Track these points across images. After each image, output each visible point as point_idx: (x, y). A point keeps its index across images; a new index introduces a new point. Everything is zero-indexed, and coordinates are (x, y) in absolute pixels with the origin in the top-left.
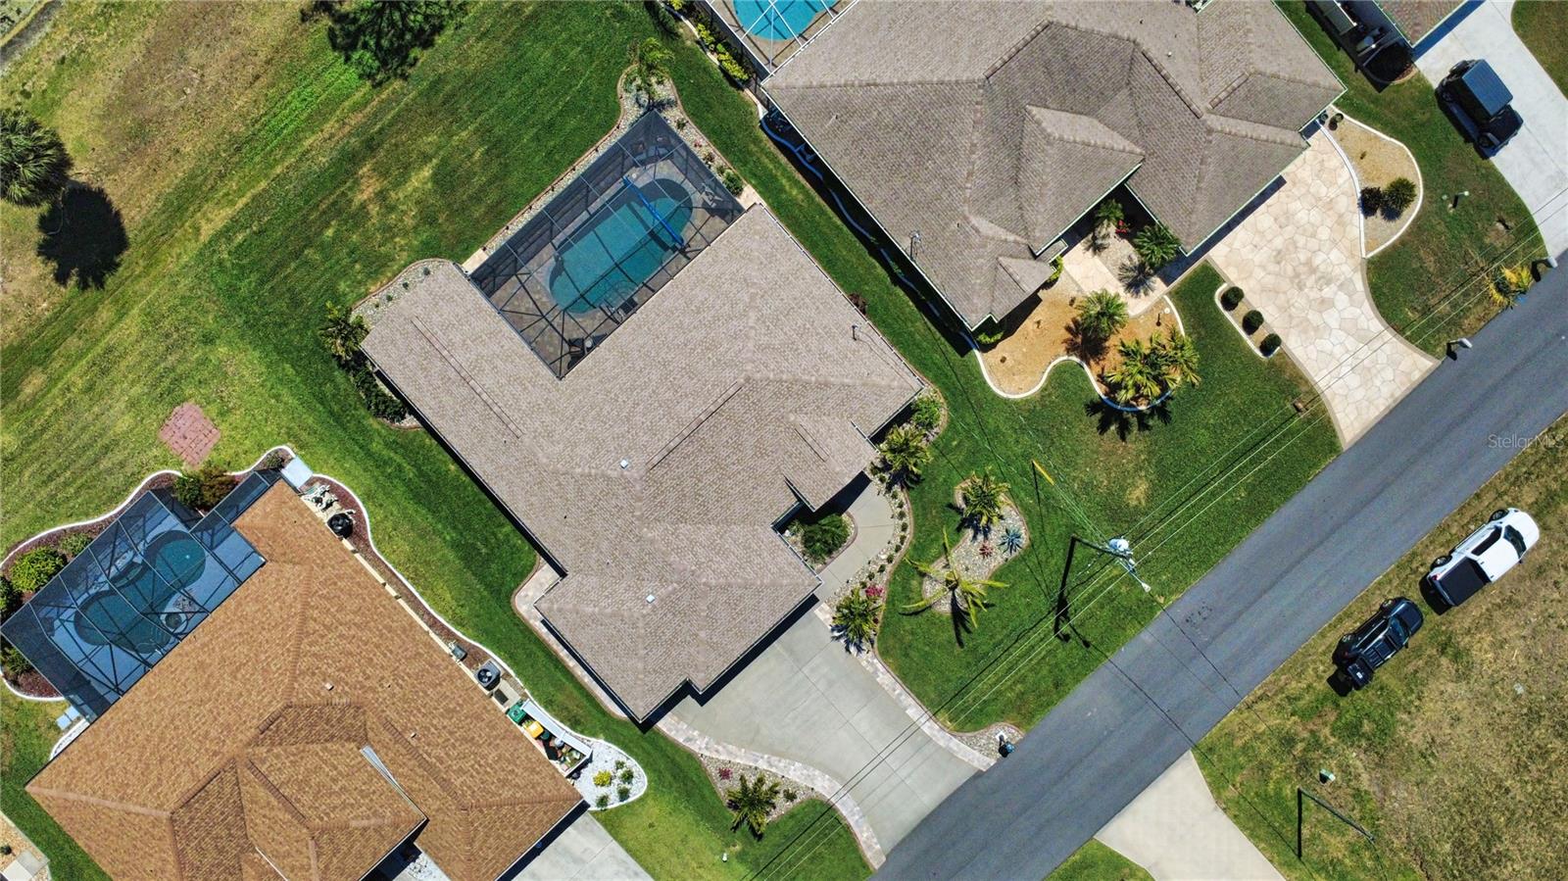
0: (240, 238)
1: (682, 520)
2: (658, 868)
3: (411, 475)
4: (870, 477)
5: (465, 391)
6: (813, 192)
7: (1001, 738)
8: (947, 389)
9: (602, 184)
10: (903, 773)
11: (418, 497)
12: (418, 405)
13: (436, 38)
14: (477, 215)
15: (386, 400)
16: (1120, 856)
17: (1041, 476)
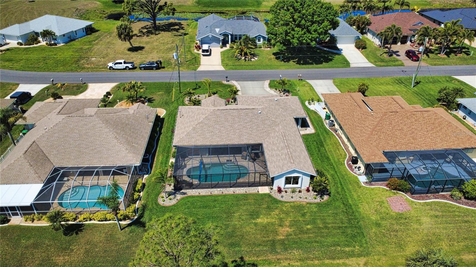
7: (227, 82)
16: (224, 67)
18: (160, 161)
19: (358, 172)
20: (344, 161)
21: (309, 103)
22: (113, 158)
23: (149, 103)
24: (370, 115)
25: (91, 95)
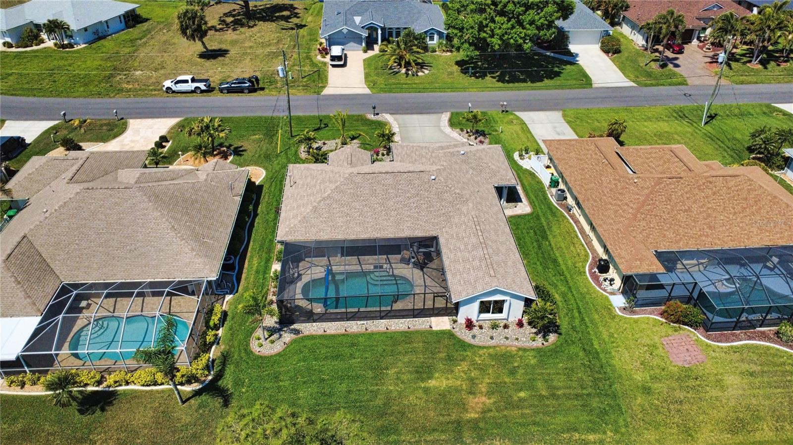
7: (374, 116)
16: (369, 89)
18: (255, 268)
19: (609, 288)
20: (584, 267)
21: (521, 156)
22: (167, 267)
23: (236, 157)
24: (631, 184)
25: (132, 141)
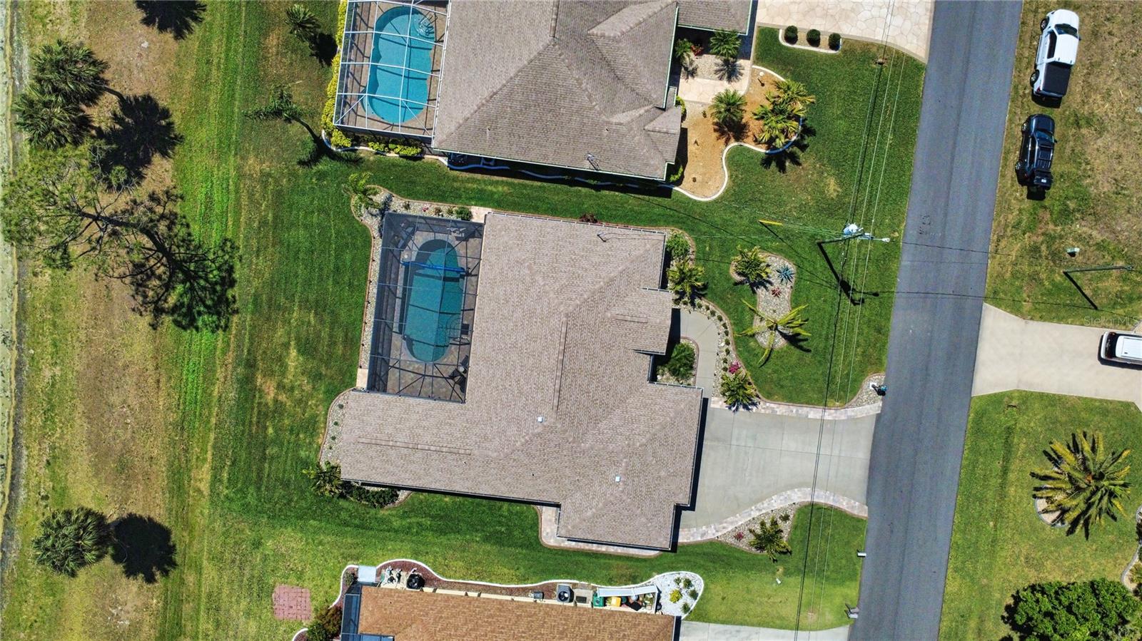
0: (225, 475)
1: (597, 421)
2: (747, 618)
3: (429, 523)
4: (677, 307)
5: (419, 454)
6: (510, 180)
7: (873, 386)
8: (678, 222)
9: (393, 276)
10: (836, 452)
11: (442, 532)
12: (400, 483)
13: (234, 275)
14: (340, 352)
15: (381, 495)
16: (995, 394)
17: (771, 225)
18: (490, 188)
19: (386, 574)
23: (763, 157)
